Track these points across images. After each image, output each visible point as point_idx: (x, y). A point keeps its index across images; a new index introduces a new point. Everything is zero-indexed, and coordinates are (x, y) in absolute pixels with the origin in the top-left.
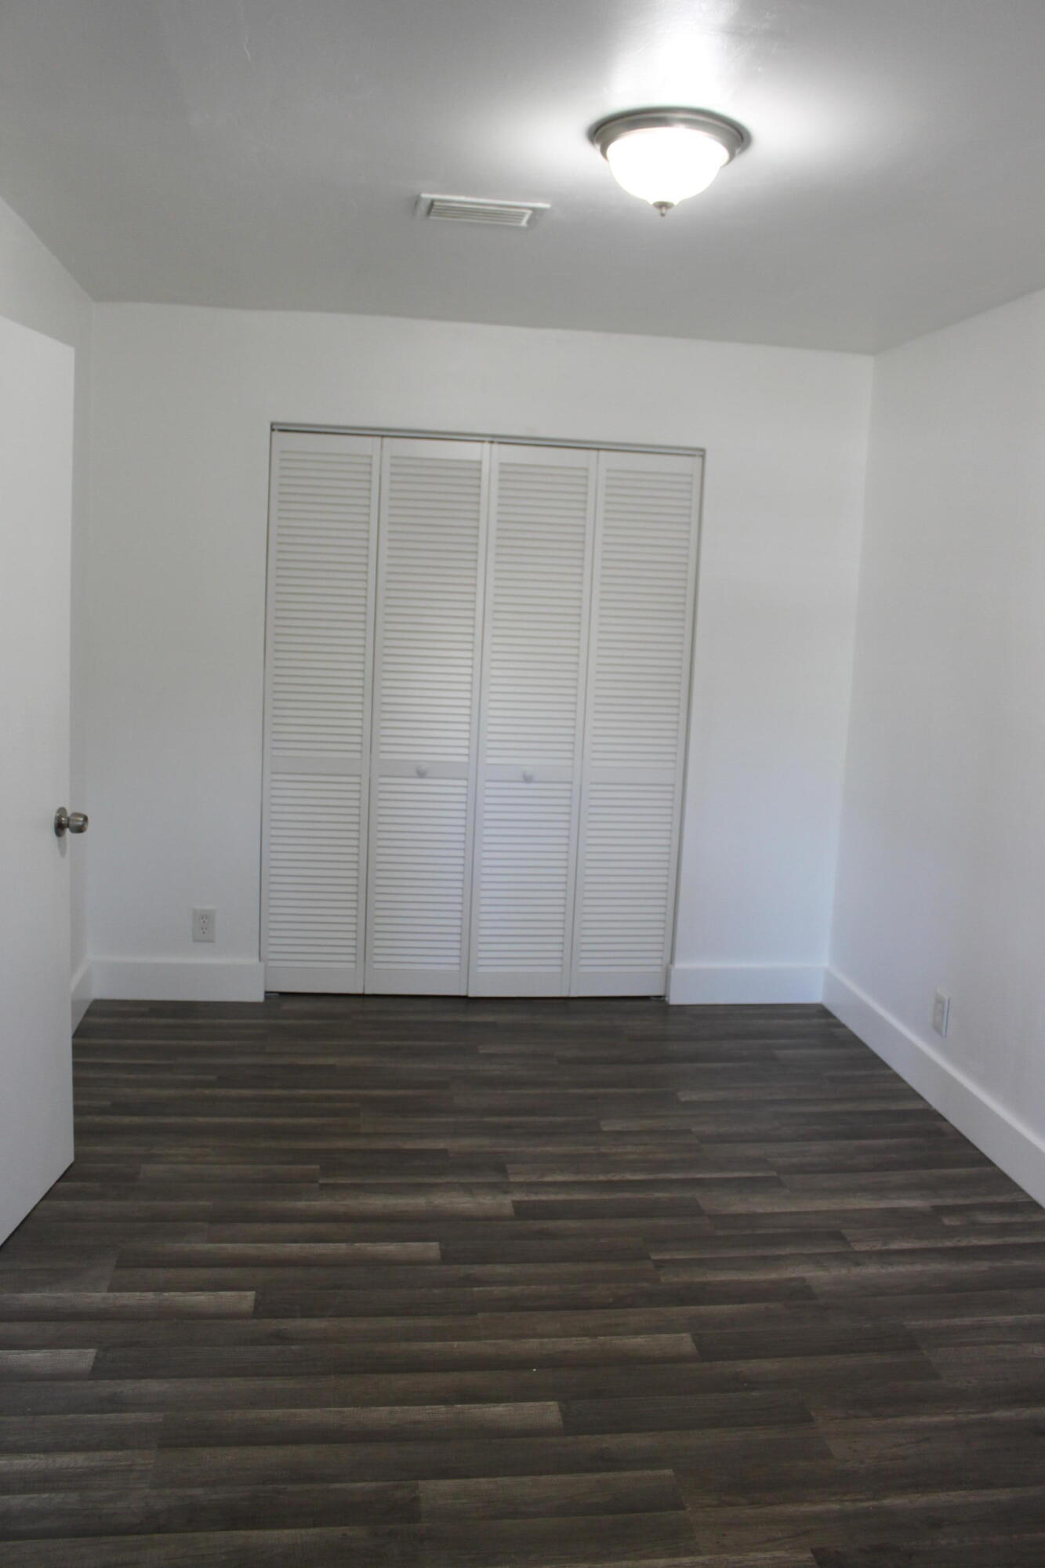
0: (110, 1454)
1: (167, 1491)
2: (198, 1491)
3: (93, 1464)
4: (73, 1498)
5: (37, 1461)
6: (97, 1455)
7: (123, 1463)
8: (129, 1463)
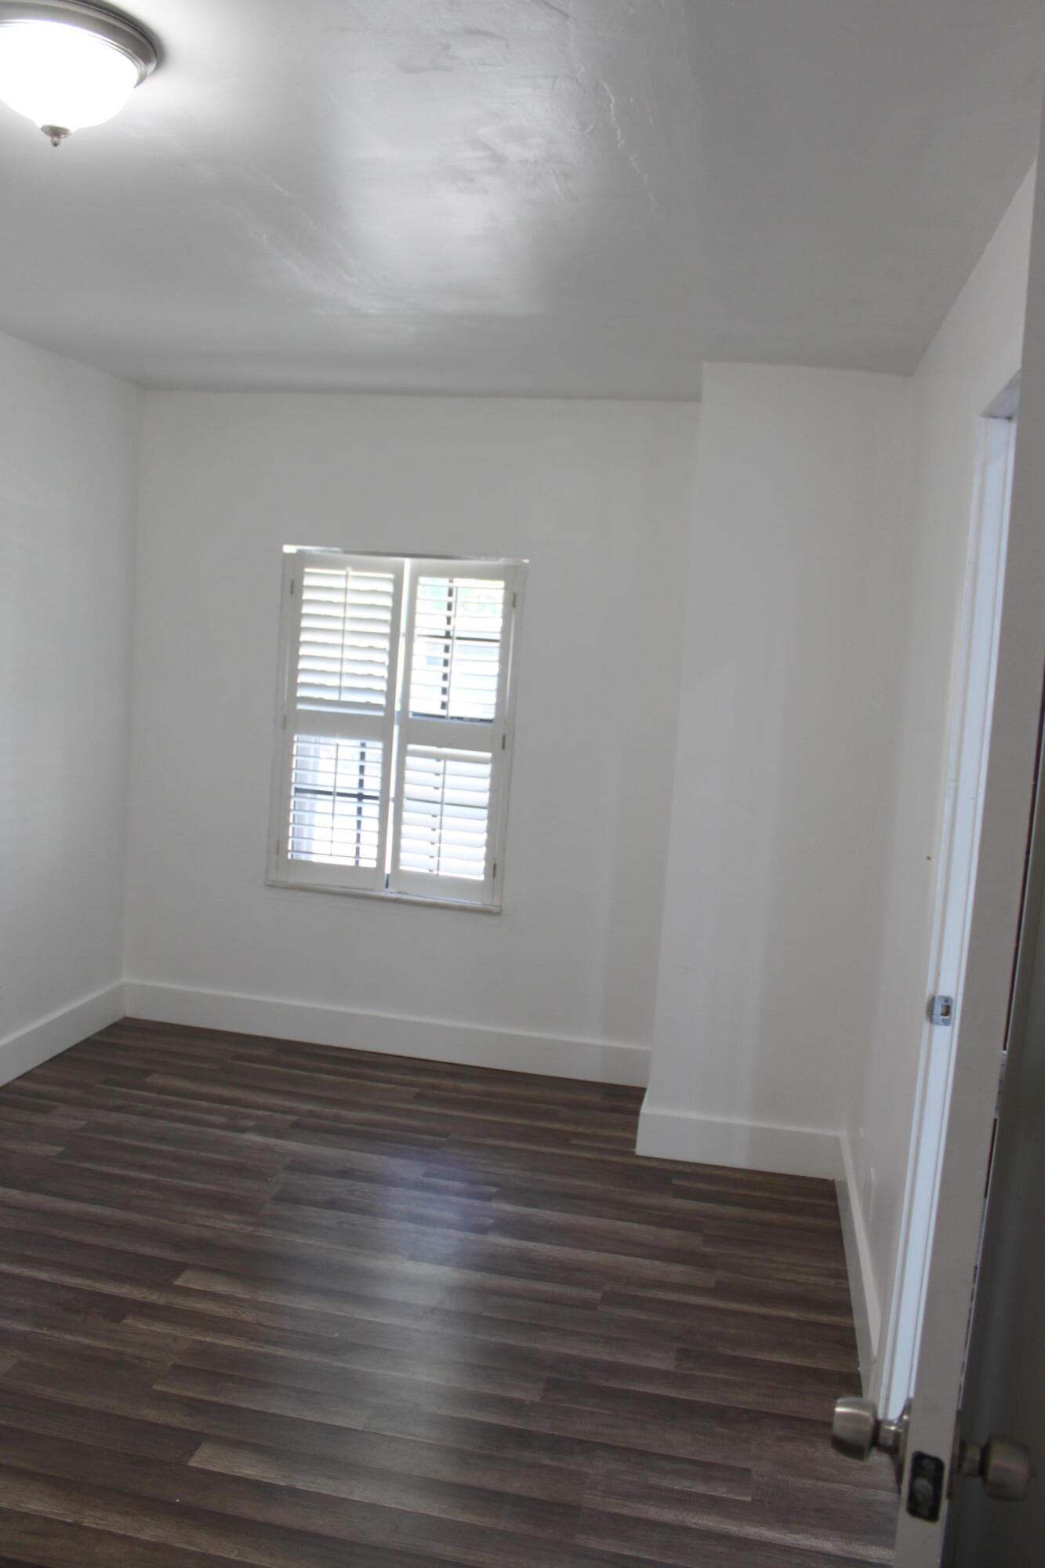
0: (625, 1511)
1: (573, 1467)
2: (547, 1462)
3: (640, 1506)
4: (653, 1480)
5: (694, 1521)
6: (636, 1513)
7: (613, 1501)
8: (607, 1499)
